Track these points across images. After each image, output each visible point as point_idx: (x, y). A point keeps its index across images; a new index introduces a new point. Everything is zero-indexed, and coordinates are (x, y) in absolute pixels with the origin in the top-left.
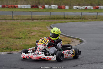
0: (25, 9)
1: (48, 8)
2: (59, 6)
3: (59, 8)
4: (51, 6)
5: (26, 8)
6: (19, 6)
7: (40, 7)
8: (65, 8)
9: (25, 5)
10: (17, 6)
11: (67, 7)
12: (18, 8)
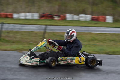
0: (26, 19)
1: (71, 19)
2: (94, 16)
3: (93, 19)
4: (77, 16)
5: (28, 18)
6: (15, 15)
7: (56, 18)
8: (105, 20)
9: (28, 14)
10: (12, 15)
11: (109, 19)
12: (12, 18)
